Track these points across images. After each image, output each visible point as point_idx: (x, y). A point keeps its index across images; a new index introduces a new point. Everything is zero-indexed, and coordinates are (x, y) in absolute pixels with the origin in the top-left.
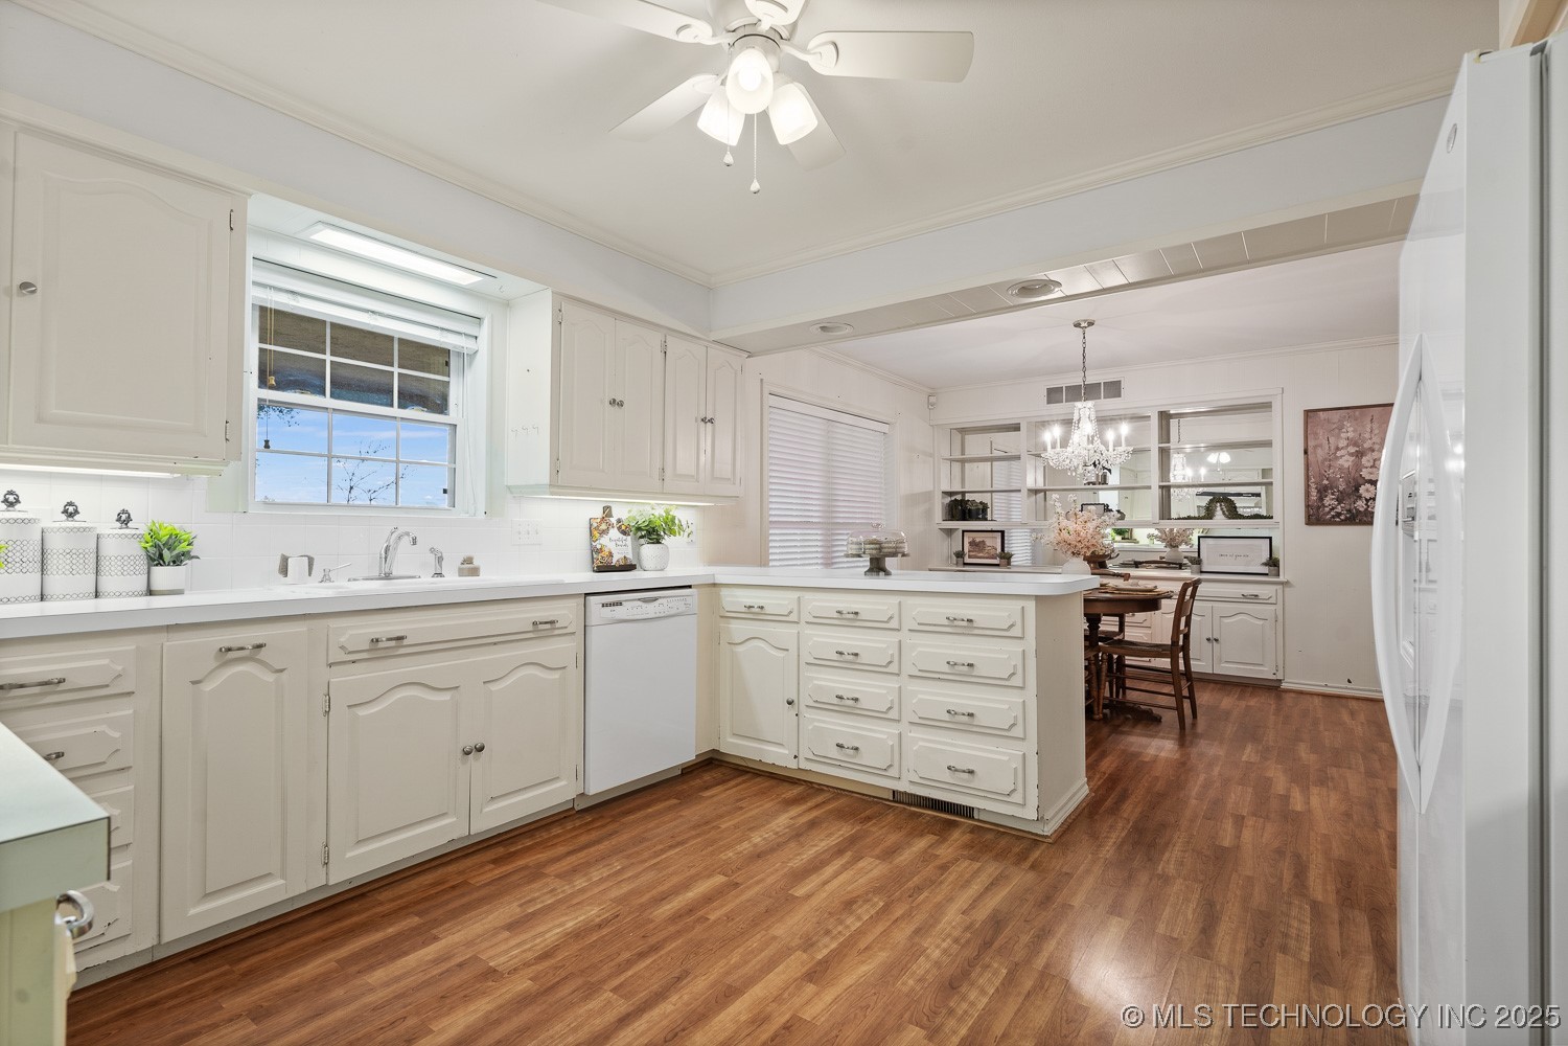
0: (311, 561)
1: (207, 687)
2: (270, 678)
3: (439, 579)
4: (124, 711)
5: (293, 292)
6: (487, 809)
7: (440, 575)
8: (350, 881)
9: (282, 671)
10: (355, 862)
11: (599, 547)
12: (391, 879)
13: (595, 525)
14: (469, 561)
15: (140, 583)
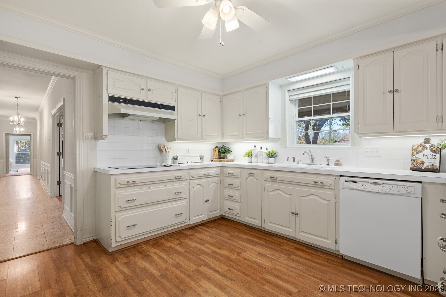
0: (294, 159)
1: (248, 179)
2: (255, 180)
3: (327, 166)
4: (239, 180)
5: (298, 94)
6: (301, 234)
7: (328, 165)
8: (274, 232)
9: (257, 180)
10: (269, 227)
11: (415, 159)
12: (281, 237)
13: (414, 148)
14: (338, 161)
15: (267, 161)
